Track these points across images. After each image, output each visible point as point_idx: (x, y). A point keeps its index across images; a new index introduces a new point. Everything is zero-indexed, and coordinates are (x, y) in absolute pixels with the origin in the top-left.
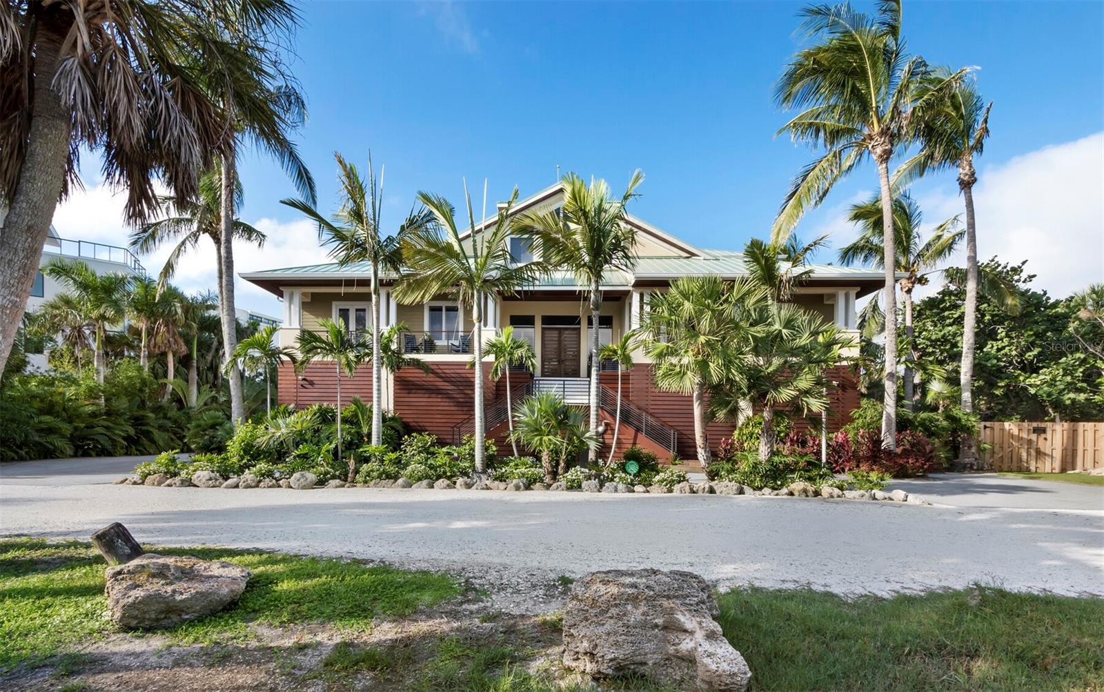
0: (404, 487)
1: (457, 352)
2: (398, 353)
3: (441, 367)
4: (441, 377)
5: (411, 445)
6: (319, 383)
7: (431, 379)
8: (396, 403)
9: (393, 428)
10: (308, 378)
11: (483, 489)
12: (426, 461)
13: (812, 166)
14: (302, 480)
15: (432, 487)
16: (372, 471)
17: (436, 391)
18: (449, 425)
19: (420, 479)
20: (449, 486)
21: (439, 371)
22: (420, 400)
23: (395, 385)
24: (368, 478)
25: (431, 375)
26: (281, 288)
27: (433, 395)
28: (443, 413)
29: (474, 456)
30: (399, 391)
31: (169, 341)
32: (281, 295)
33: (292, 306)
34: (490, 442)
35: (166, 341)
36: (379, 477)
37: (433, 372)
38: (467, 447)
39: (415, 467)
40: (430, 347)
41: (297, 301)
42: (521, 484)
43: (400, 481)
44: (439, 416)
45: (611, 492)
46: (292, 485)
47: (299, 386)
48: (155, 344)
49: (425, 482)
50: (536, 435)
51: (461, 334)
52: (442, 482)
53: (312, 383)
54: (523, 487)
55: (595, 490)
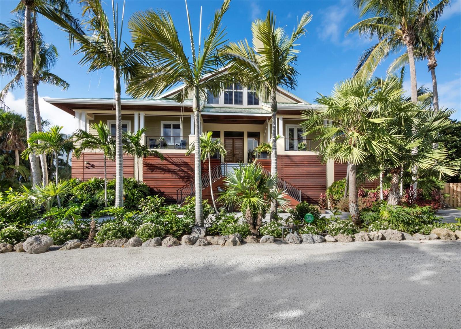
0: (134, 245)
1: (179, 148)
2: (144, 148)
3: (170, 156)
4: (171, 162)
5: (146, 206)
6: (98, 165)
7: (165, 163)
8: (144, 177)
9: (141, 191)
10: (91, 163)
11: (205, 245)
12: (157, 218)
13: (371, 50)
14: (35, 244)
15: (160, 244)
16: (109, 230)
17: (168, 170)
18: (175, 189)
19: (150, 236)
20: (175, 244)
21: (169, 159)
22: (158, 175)
23: (144, 167)
24: (104, 236)
25: (164, 161)
26: (74, 110)
27: (166, 173)
28: (171, 182)
29: (194, 212)
30: (145, 170)
31: (15, 144)
32: (73, 114)
33: (81, 121)
34: (205, 201)
35: (13, 145)
36: (115, 235)
37: (166, 159)
38: (188, 206)
39: (147, 225)
40: (164, 145)
41: (83, 117)
42: (237, 239)
43: (131, 240)
44: (169, 184)
45: (310, 243)
46: (25, 249)
47: (85, 168)
48: (7, 146)
49: (154, 240)
50: (244, 197)
51: (182, 139)
52: (169, 240)
53: (93, 166)
54: (239, 242)
55: (298, 242)
